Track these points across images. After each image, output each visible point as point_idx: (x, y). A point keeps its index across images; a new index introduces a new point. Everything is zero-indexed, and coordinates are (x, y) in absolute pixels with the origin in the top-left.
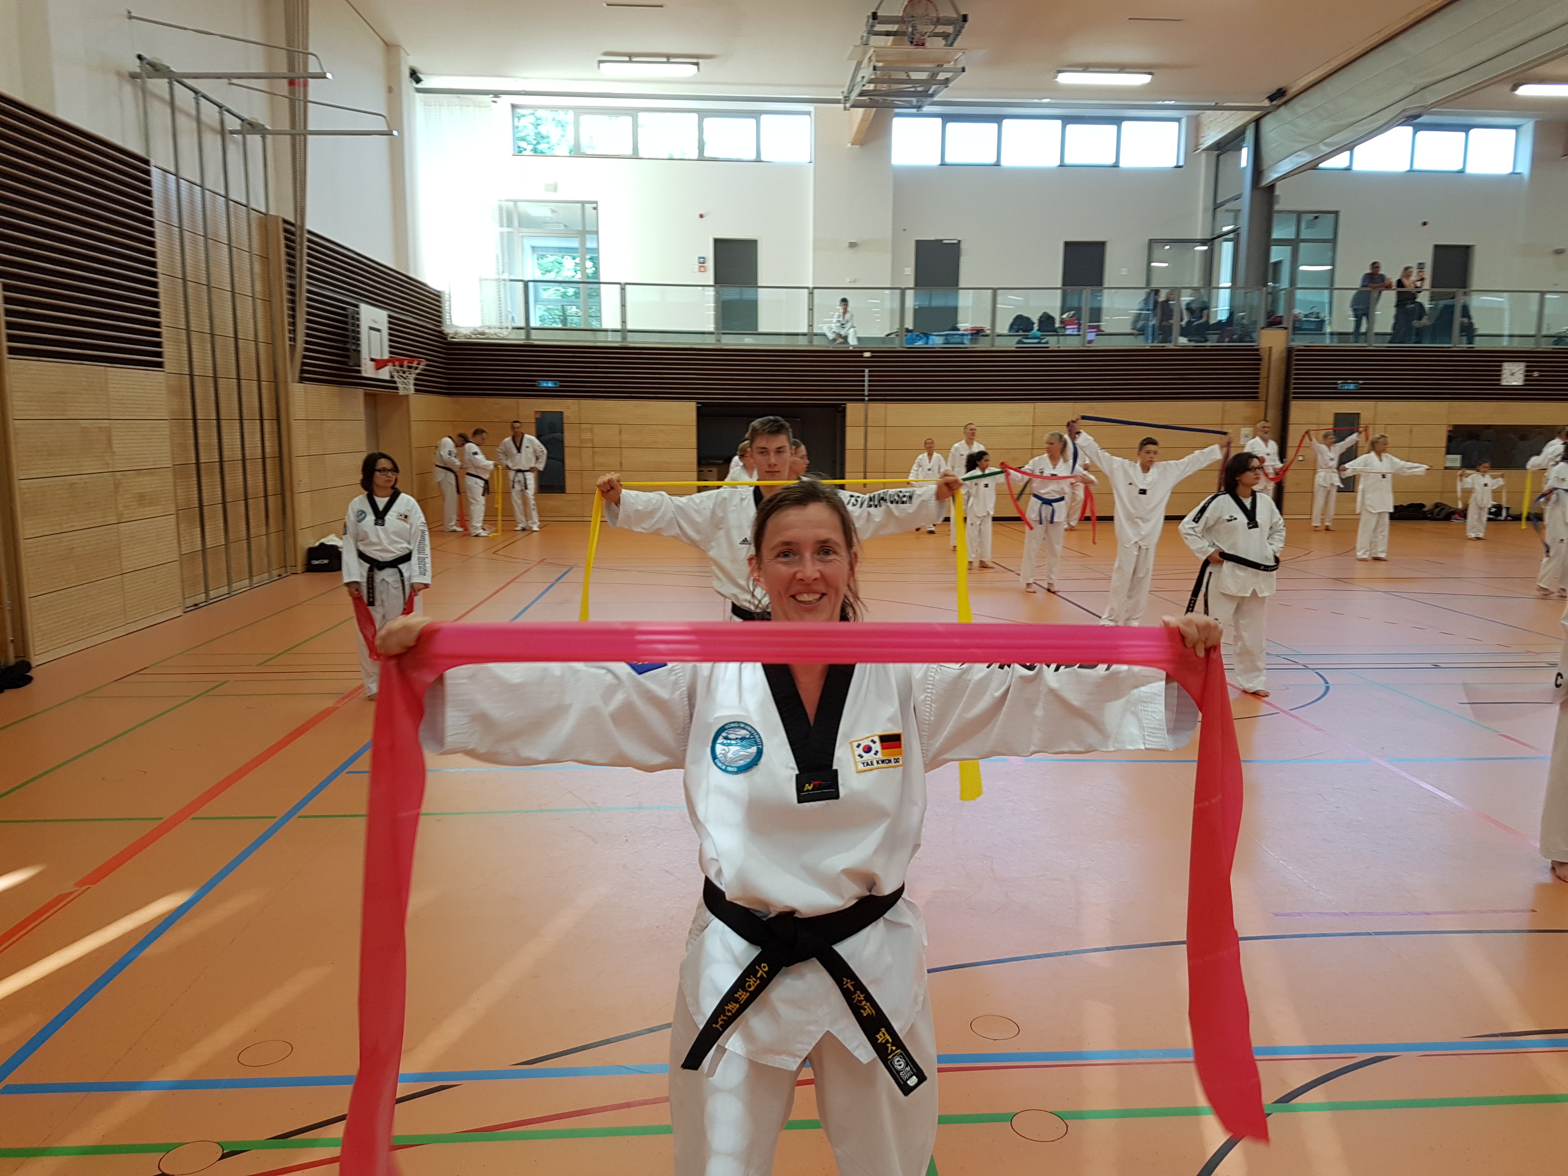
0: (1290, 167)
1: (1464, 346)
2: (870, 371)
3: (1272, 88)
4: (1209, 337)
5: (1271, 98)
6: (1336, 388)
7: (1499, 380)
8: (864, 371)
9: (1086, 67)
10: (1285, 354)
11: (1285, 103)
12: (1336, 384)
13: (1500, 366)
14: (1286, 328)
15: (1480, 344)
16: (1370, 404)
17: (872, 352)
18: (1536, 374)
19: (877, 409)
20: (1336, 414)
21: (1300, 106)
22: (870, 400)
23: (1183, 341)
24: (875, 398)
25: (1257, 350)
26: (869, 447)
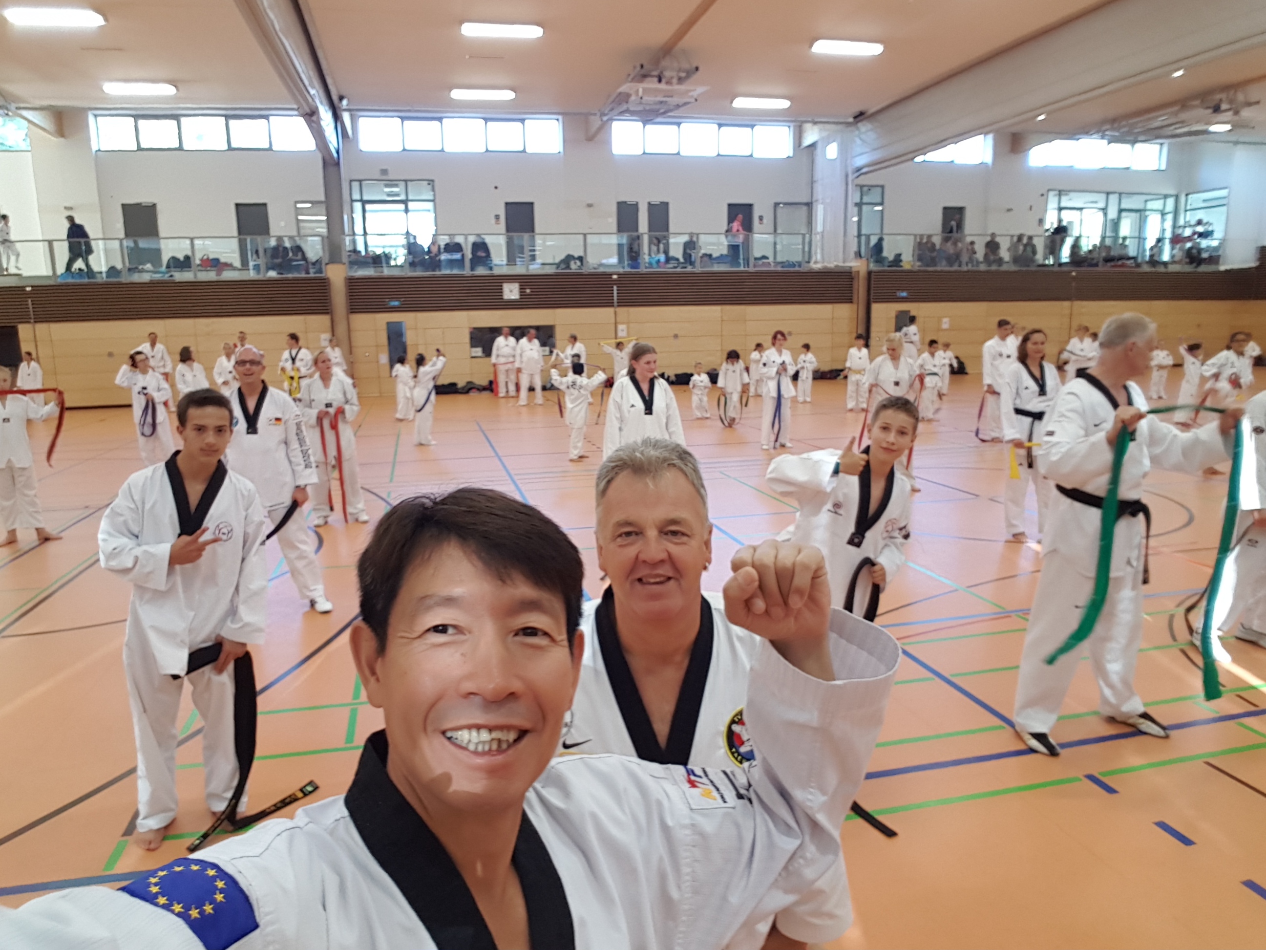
7: (502, 296)
8: (27, 301)
13: (502, 286)
16: (411, 315)
18: (528, 291)
20: (387, 323)
22: (35, 322)
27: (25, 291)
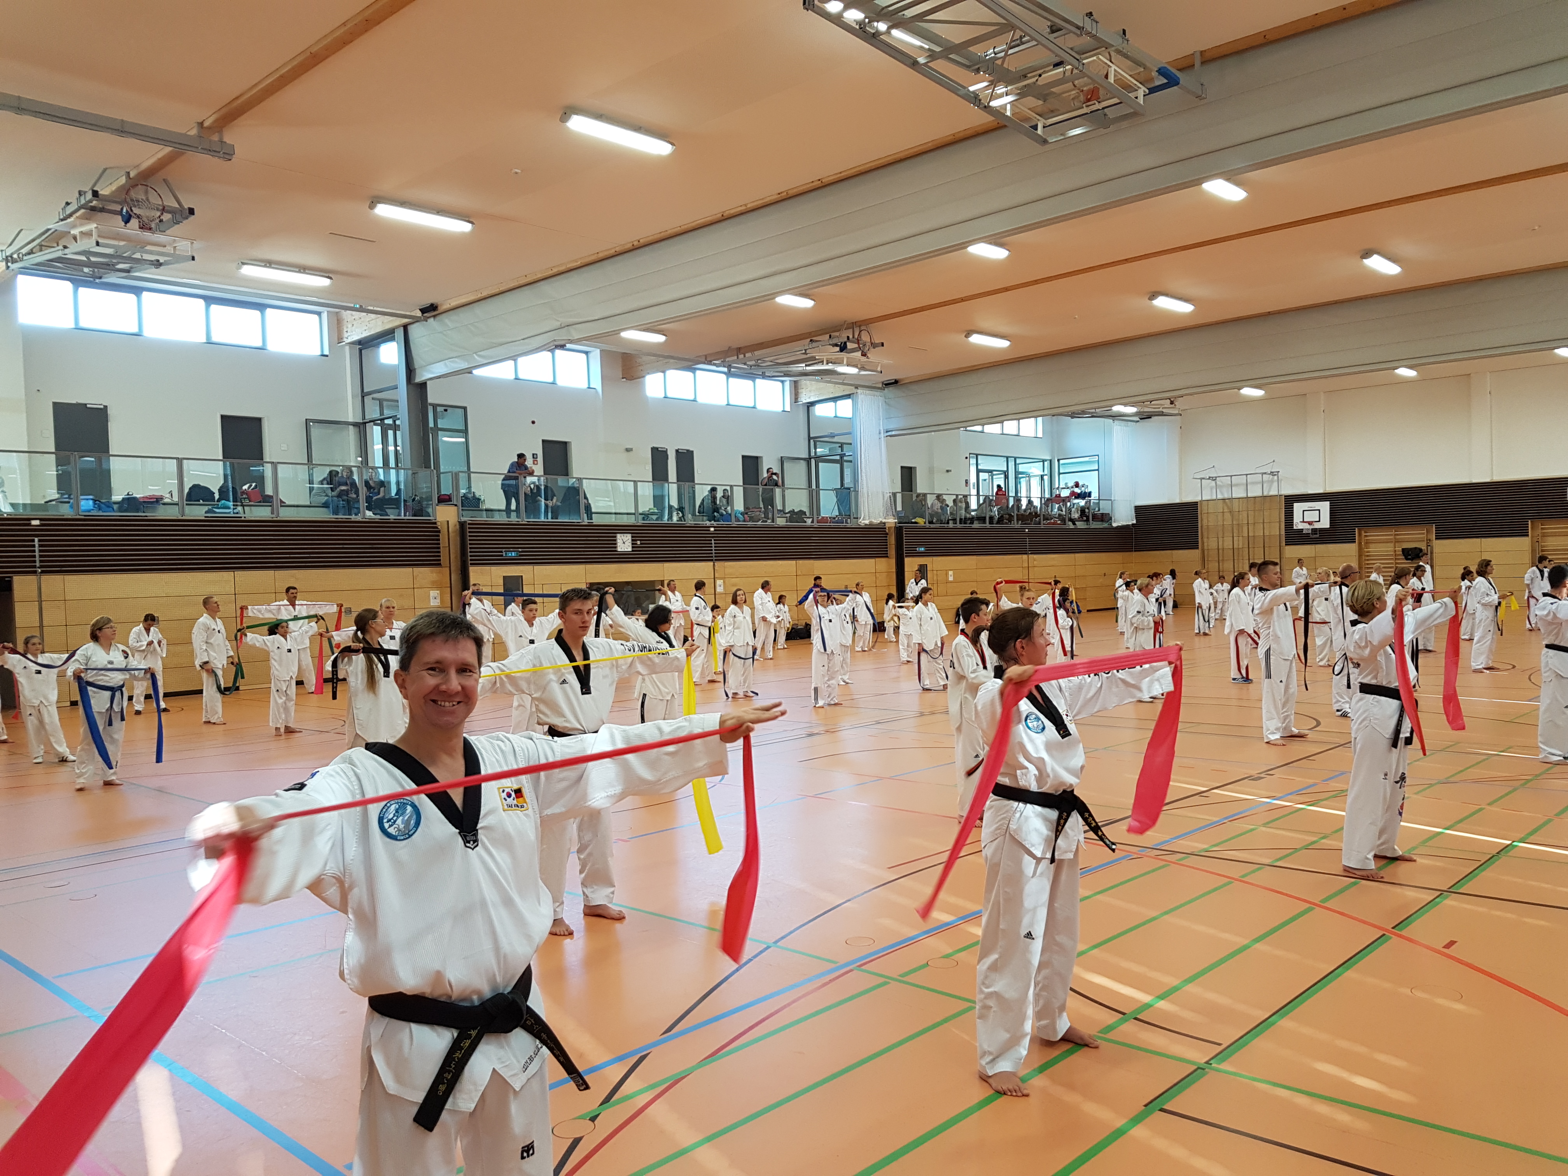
0: (446, 370)
1: (586, 521)
2: (40, 541)
3: (426, 302)
4: (388, 511)
5: (423, 311)
6: (502, 556)
7: (616, 547)
8: (33, 541)
9: (269, 264)
10: (458, 527)
11: (434, 316)
12: (502, 552)
13: (615, 537)
14: (456, 505)
15: (596, 520)
16: (529, 568)
17: (41, 520)
18: (639, 542)
19: (53, 583)
20: (504, 577)
21: (448, 321)
22: (42, 572)
23: (369, 514)
24: (48, 570)
25: (435, 523)
26: (45, 623)
27: (30, 525)
